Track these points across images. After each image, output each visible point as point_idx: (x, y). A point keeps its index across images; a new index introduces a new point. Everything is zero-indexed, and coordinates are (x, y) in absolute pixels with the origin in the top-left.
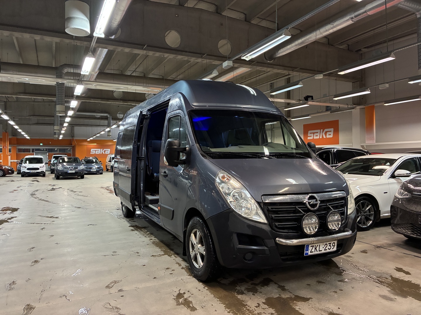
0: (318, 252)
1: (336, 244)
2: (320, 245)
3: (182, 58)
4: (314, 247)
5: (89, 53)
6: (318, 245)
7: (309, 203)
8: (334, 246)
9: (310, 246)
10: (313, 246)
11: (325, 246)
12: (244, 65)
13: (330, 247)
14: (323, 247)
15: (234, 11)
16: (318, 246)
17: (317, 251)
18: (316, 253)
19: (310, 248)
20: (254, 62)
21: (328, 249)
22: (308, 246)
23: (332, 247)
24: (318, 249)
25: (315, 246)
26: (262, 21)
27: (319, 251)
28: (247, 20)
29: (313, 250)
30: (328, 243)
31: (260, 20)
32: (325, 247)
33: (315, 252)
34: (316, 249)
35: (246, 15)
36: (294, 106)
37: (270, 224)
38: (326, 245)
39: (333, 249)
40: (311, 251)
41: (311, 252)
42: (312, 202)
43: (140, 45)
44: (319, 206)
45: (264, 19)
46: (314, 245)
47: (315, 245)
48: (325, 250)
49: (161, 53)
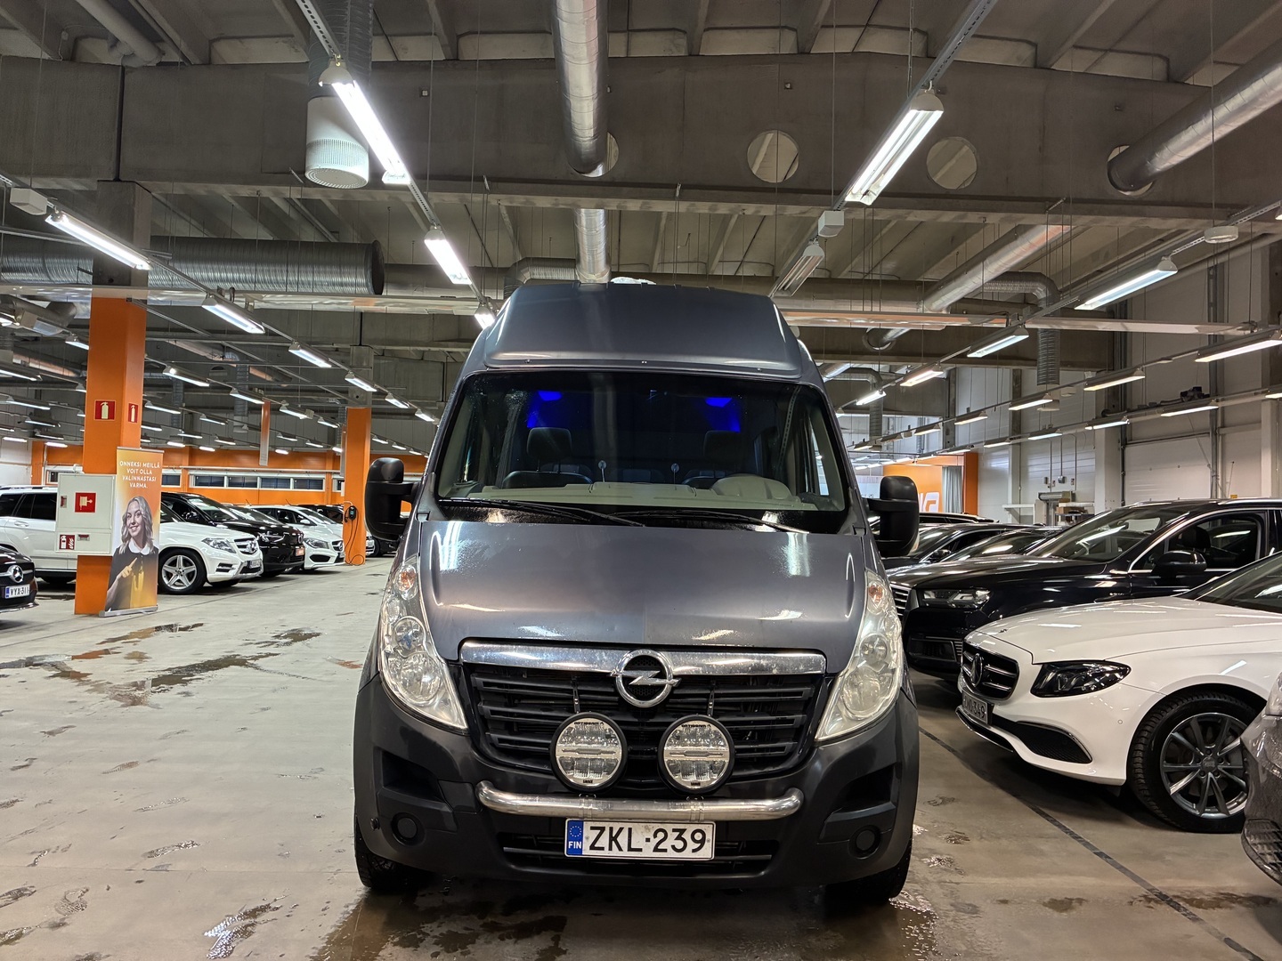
0: (626, 854)
1: (709, 836)
2: (630, 830)
3: (804, 213)
4: (607, 833)
5: (432, 227)
6: (621, 829)
7: (627, 680)
8: (702, 842)
9: (587, 826)
10: (602, 829)
11: (655, 836)
12: (1023, 215)
13: (679, 845)
14: (648, 840)
15: (992, 41)
16: (625, 834)
17: (620, 849)
18: (615, 853)
19: (589, 835)
20: (1058, 199)
21: (670, 849)
22: (581, 824)
23: (692, 845)
24: (623, 839)
25: (611, 829)
26: (1102, 57)
27: (630, 849)
28: (1040, 65)
29: (604, 841)
30: (669, 828)
31: (1096, 55)
32: (657, 840)
33: (610, 849)
34: (613, 839)
35: (1035, 45)
36: (1230, 344)
37: (473, 735)
38: (661, 835)
39: (694, 851)
40: (590, 844)
41: (592, 847)
42: (642, 678)
43: (662, 188)
44: (671, 695)
45: (1111, 50)
46: (607, 825)
47: (611, 824)
48: (656, 849)
49: (733, 205)
